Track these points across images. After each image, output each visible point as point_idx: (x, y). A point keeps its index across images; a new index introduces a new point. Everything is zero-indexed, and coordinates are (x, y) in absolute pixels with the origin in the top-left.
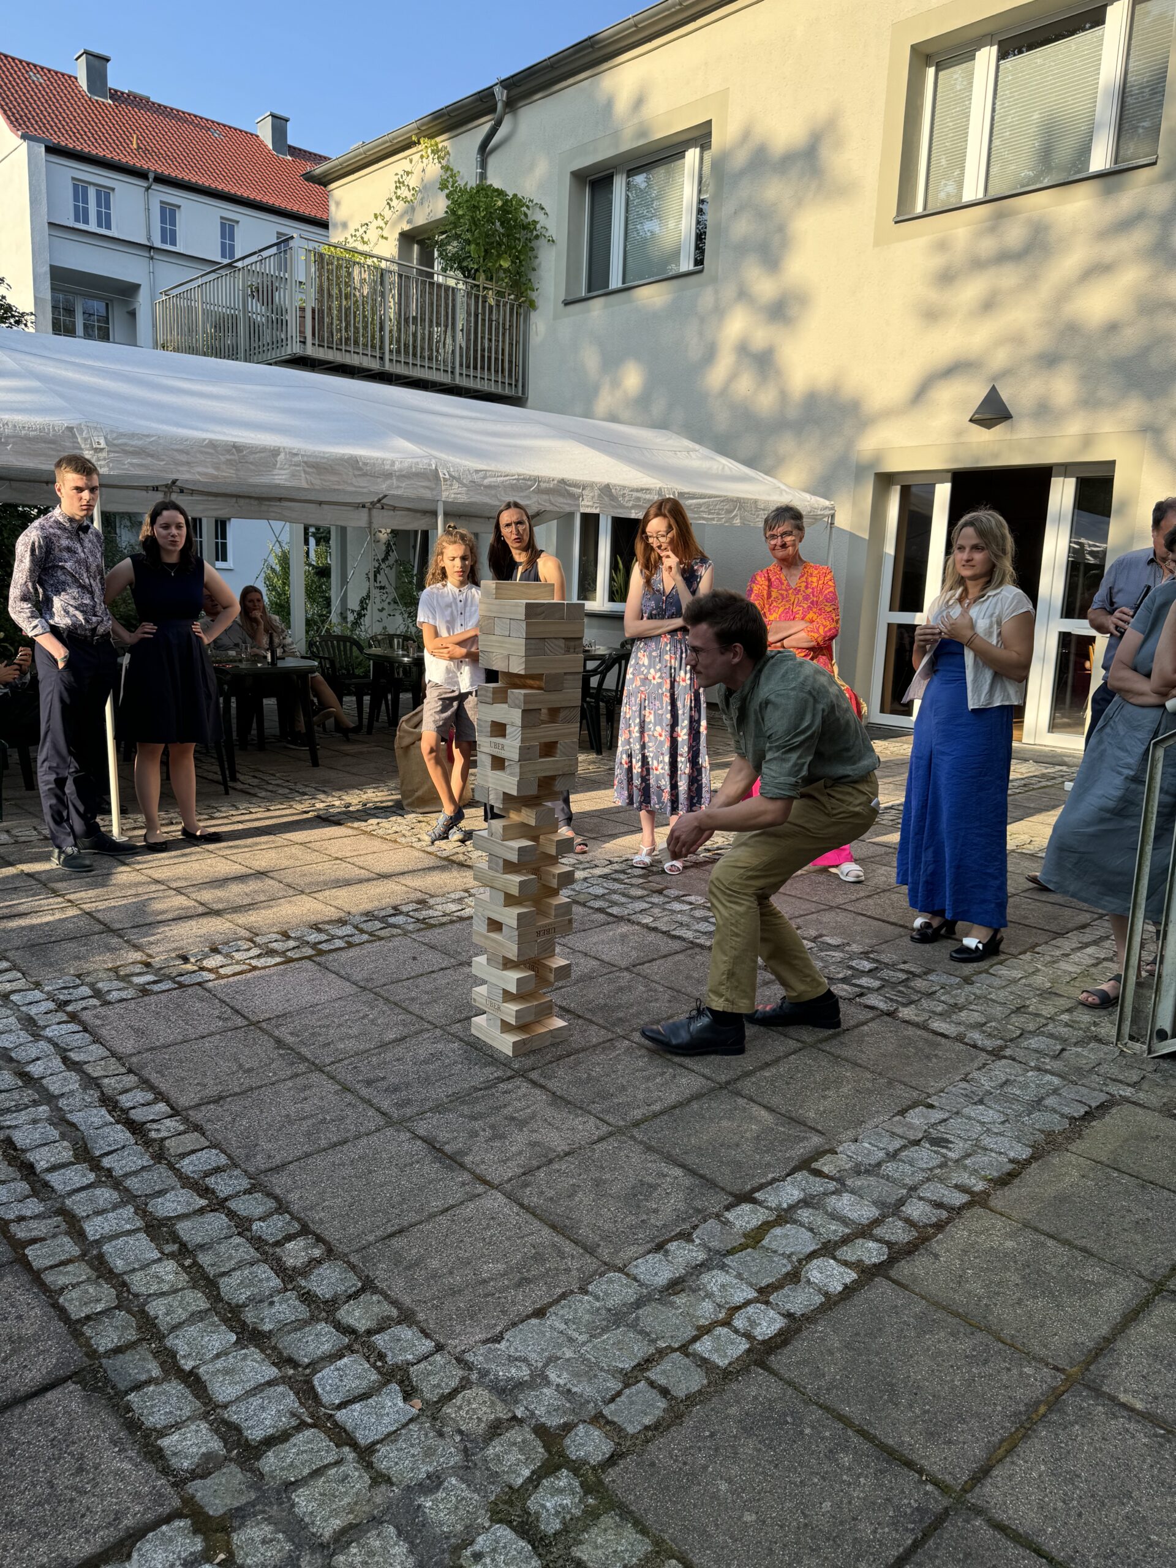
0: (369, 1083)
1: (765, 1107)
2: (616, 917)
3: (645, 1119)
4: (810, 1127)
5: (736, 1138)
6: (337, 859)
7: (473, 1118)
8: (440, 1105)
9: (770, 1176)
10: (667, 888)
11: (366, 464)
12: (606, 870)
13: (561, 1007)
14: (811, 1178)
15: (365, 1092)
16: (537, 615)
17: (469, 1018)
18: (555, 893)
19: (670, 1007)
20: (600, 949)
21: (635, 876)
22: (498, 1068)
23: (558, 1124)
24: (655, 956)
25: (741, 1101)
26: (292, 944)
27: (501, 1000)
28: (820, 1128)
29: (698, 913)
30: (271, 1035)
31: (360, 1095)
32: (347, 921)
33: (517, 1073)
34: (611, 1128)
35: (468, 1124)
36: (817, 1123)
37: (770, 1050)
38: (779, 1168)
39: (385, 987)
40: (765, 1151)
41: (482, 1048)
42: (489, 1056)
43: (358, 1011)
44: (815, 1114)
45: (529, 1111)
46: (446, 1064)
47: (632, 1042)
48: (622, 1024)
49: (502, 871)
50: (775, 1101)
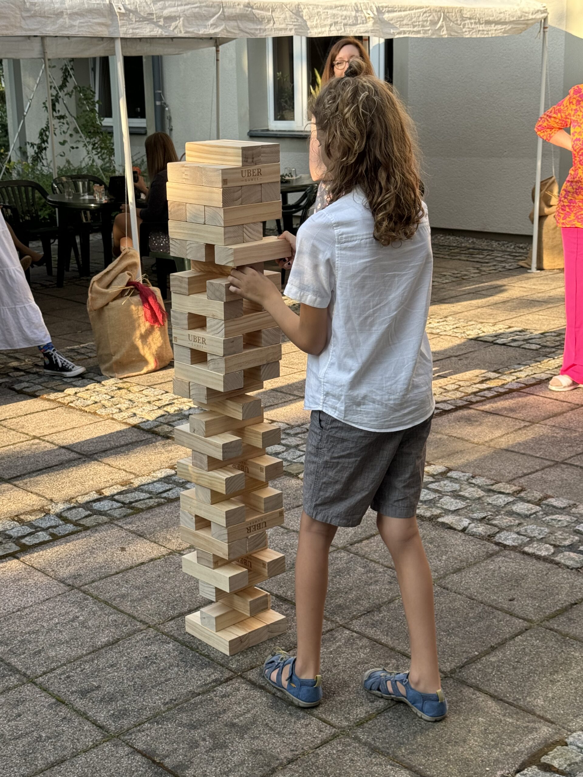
0: (84, 693)
1: (492, 696)
3: (369, 718)
4: (539, 716)
6: (35, 437)
7: (193, 726)
8: (158, 714)
9: (499, 773)
13: (277, 596)
14: (541, 774)
15: (79, 704)
17: (183, 615)
18: (264, 485)
19: (391, 590)
22: (215, 669)
23: (279, 728)
25: (467, 692)
28: (549, 717)
31: (75, 707)
32: (50, 510)
33: (235, 673)
34: (334, 729)
35: (188, 734)
36: (546, 712)
37: (496, 632)
38: (508, 764)
39: (93, 584)
40: (493, 746)
41: (198, 648)
42: (205, 656)
43: (67, 613)
44: (544, 701)
45: (249, 715)
46: (162, 668)
47: (353, 631)
48: (341, 612)
49: (207, 468)
50: (503, 688)
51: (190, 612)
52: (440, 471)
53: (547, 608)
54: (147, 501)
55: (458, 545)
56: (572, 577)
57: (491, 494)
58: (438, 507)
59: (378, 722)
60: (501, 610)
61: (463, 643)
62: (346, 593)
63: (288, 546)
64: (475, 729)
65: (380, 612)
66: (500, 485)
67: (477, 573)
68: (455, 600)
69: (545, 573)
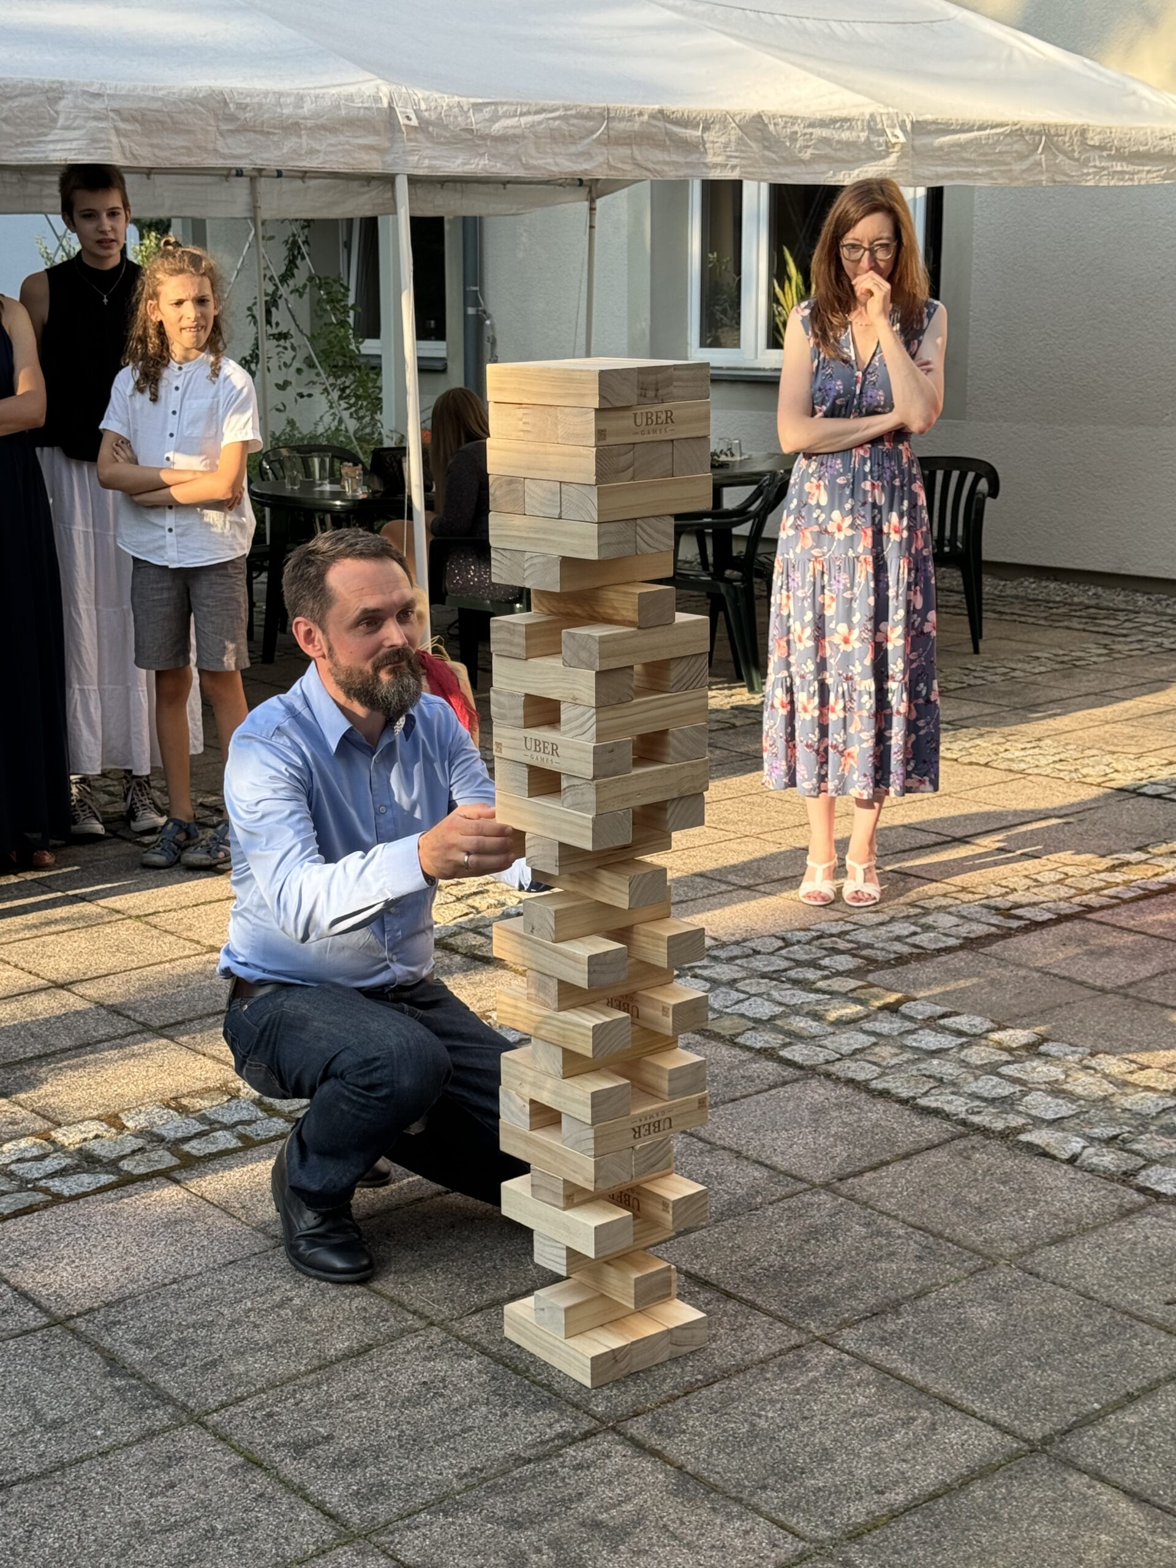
0: (299, 1449)
1: (1127, 1493)
2: (800, 1067)
3: (873, 1525)
7: (515, 1524)
8: (446, 1495)
10: (908, 999)
11: (243, 107)
12: (779, 964)
13: (689, 1275)
15: (290, 1468)
16: (618, 473)
17: (498, 1303)
18: (668, 1044)
19: (921, 1272)
20: (767, 1141)
21: (839, 974)
22: (562, 1412)
23: (690, 1535)
24: (887, 1157)
25: (1077, 1482)
26: (128, 1142)
29: (977, 1055)
30: (96, 1348)
31: (282, 1475)
32: (239, 1090)
33: (603, 1422)
34: (802, 1543)
35: (505, 1538)
37: (1137, 1366)
41: (528, 1370)
42: (543, 1386)
43: (270, 1290)
45: (629, 1507)
46: (456, 1406)
47: (842, 1351)
48: (819, 1312)
49: (556, 1005)
50: (1150, 1477)
51: (513, 1298)
52: (1024, 1041)
55: (1061, 1190)
57: (1129, 1090)
58: (1019, 1113)
59: (892, 1534)
60: (1150, 1322)
61: (1068, 1384)
62: (830, 1274)
63: (711, 1176)
65: (898, 1314)
66: (1149, 1073)
67: (1100, 1246)
68: (1052, 1299)
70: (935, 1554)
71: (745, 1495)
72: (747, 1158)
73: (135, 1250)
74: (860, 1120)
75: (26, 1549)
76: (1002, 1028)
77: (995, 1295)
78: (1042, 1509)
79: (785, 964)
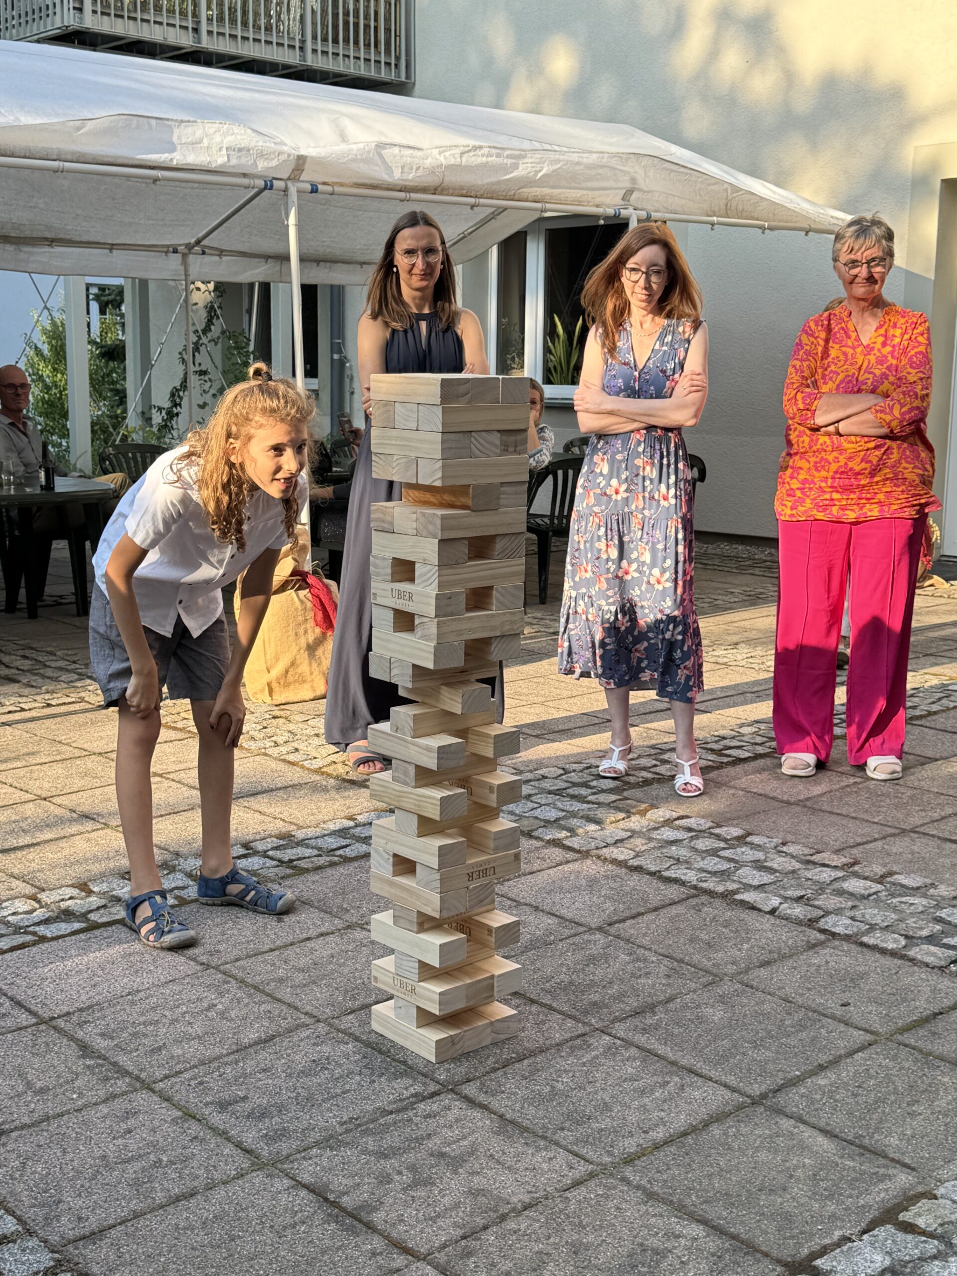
0: (223, 1106)
1: (822, 1131)
2: (579, 852)
3: (642, 1153)
4: (893, 1160)
5: (782, 1179)
7: (383, 1155)
8: (331, 1136)
9: (837, 1234)
10: (652, 807)
12: (561, 784)
14: (900, 1236)
15: (217, 1119)
16: (458, 397)
17: (367, 1007)
18: (492, 814)
19: (669, 985)
20: (557, 899)
21: (603, 791)
22: (415, 1079)
23: (510, 1161)
24: (642, 910)
25: (786, 1124)
26: (94, 901)
27: (416, 979)
28: (907, 1161)
29: (703, 844)
30: (72, 1038)
31: (210, 1123)
33: (444, 1086)
34: (591, 1167)
35: (375, 1164)
36: (903, 1154)
37: (825, 1046)
38: (850, 1221)
39: (238, 963)
40: (827, 1198)
41: (389, 1051)
42: (400, 1062)
43: (200, 999)
44: (900, 1140)
45: (465, 1143)
46: (337, 1076)
47: (615, 1037)
48: (597, 1012)
49: (414, 784)
50: (838, 1121)
51: (378, 1002)
52: (735, 834)
53: (900, 1018)
54: (315, 859)
55: (766, 931)
56: (934, 978)
57: (810, 866)
58: (734, 881)
59: (656, 1159)
60: (833, 1017)
61: (777, 1059)
62: (604, 987)
64: (799, 1173)
65: (654, 1013)
66: (824, 855)
67: (795, 968)
68: (763, 1002)
69: (894, 971)
70: (687, 1173)
71: (549, 1134)
72: (543, 911)
73: (100, 973)
74: (622, 886)
75: (21, 1175)
76: (719, 826)
77: (723, 999)
78: (762, 1142)
79: (566, 785)
